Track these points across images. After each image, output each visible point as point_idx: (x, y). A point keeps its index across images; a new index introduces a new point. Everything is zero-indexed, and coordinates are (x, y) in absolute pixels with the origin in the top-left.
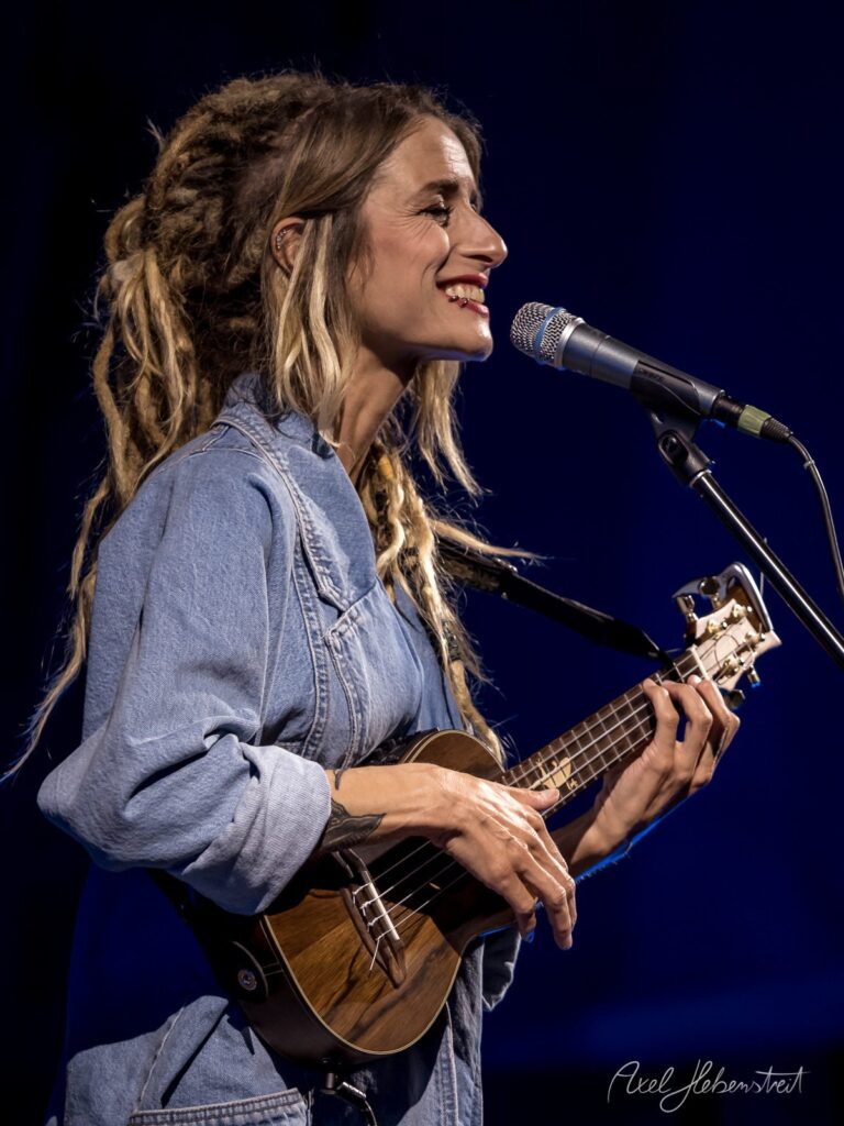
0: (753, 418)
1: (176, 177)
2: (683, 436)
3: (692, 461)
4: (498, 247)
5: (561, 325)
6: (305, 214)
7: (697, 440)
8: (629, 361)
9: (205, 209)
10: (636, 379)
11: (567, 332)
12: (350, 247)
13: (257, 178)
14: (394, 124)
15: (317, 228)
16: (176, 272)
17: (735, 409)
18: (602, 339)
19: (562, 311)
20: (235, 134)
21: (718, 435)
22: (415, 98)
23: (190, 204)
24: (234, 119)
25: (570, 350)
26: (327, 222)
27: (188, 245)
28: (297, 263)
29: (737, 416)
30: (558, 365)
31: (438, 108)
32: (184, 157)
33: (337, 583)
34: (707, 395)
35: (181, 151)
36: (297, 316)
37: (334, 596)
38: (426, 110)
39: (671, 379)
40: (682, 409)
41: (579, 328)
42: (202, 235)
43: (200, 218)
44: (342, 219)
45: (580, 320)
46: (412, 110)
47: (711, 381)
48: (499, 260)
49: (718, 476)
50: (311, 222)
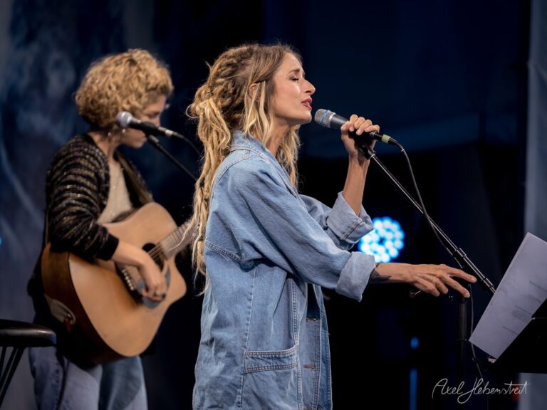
1: (217, 76)
3: (369, 152)
4: (313, 89)
5: (330, 115)
6: (257, 82)
9: (228, 83)
15: (261, 86)
18: (340, 118)
19: (329, 111)
20: (235, 61)
23: (223, 82)
24: (234, 57)
25: (332, 122)
26: (264, 83)
28: (255, 96)
29: (381, 138)
30: (329, 127)
32: (220, 70)
35: (218, 69)
41: (334, 116)
42: (228, 91)
43: (226, 86)
45: (334, 113)
48: (313, 92)
50: (259, 84)
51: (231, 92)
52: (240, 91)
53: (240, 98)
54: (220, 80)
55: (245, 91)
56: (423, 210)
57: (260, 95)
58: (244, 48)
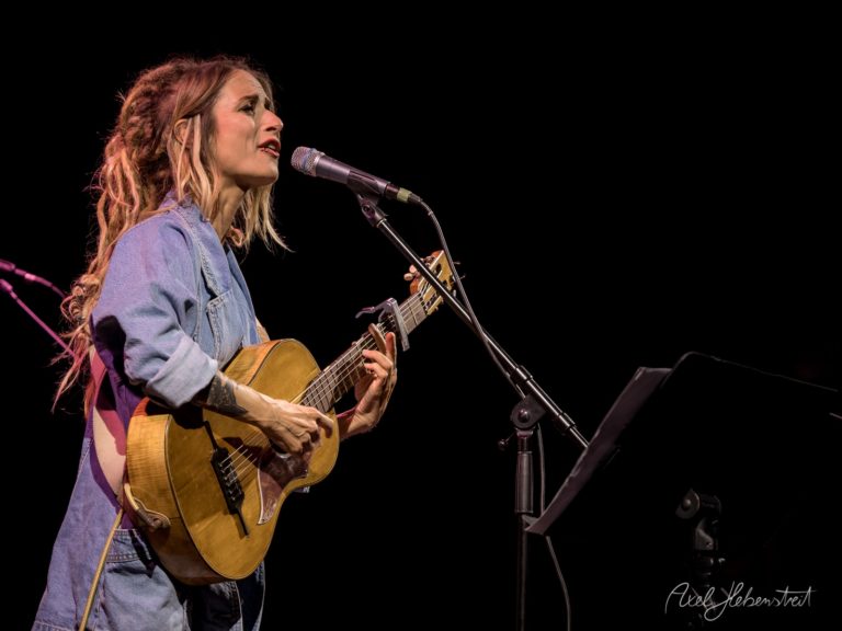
0: (404, 194)
1: (131, 112)
2: (372, 204)
3: (377, 215)
5: (315, 156)
6: (187, 116)
7: (380, 205)
8: (346, 171)
9: (144, 123)
10: (350, 179)
11: (317, 160)
12: (210, 129)
13: (165, 105)
14: (225, 72)
15: (193, 124)
16: (134, 156)
17: (395, 190)
18: (333, 162)
19: (315, 151)
20: (154, 88)
21: (387, 202)
22: (234, 64)
23: (138, 122)
25: (318, 168)
26: (198, 118)
27: (139, 140)
28: (185, 138)
29: (396, 194)
30: (314, 174)
31: (246, 66)
32: (134, 104)
33: (215, 283)
34: (382, 184)
35: (132, 101)
36: (187, 160)
37: (214, 289)
38: (240, 68)
39: (366, 178)
40: (372, 192)
41: (323, 157)
42: (144, 134)
43: (142, 128)
44: (205, 117)
45: (323, 154)
46: (233, 67)
47: (383, 177)
49: (390, 221)
50: (190, 120)
51: (149, 136)
52: (161, 134)
53: (162, 145)
54: (134, 119)
55: (168, 133)
56: (469, 314)
57: (193, 137)
58: (168, 67)
